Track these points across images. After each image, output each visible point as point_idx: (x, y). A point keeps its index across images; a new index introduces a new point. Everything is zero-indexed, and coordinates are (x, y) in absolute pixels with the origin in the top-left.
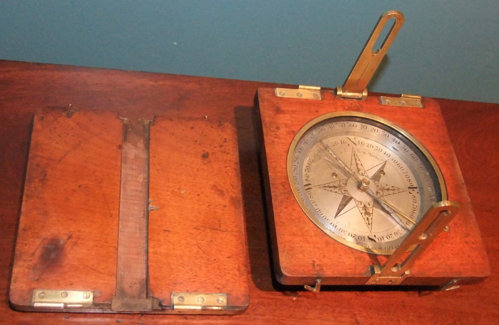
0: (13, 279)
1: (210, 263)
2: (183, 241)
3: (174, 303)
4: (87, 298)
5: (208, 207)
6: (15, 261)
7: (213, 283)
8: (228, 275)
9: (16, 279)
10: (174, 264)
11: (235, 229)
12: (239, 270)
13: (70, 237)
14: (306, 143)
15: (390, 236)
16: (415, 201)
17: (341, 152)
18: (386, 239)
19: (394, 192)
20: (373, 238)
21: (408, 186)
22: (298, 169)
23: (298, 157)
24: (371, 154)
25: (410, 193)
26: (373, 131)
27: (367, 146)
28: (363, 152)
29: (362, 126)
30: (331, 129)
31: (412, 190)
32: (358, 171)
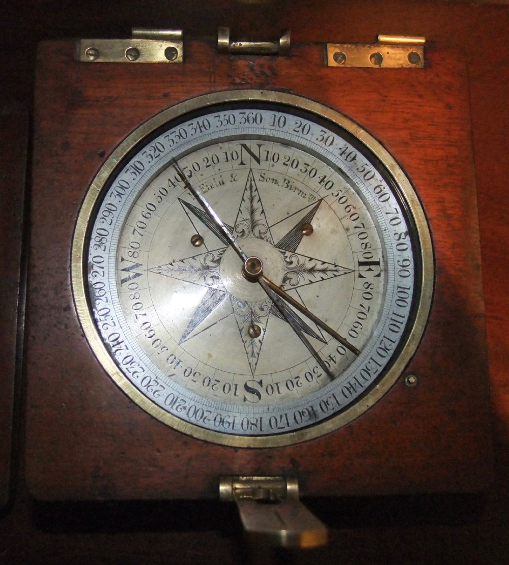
14: (138, 172)
15: (295, 382)
16: (369, 296)
17: (221, 183)
18: (283, 389)
19: (324, 276)
20: (256, 386)
21: (360, 261)
22: (109, 238)
23: (113, 208)
24: (290, 184)
25: (361, 276)
26: (298, 132)
27: (284, 164)
28: (271, 181)
29: (275, 119)
30: (201, 132)
31: (367, 270)
32: (254, 227)
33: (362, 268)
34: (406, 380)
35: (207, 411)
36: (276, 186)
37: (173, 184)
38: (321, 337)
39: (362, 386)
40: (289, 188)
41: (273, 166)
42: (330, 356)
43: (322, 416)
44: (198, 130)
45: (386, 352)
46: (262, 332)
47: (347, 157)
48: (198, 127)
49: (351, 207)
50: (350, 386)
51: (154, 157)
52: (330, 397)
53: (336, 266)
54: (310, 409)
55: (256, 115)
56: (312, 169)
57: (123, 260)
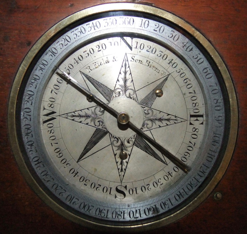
14: (54, 55)
15: (147, 187)
16: (195, 137)
17: (107, 62)
18: (139, 191)
19: (168, 123)
20: (123, 189)
21: (191, 114)
22: (34, 97)
23: (37, 78)
24: (150, 64)
25: (191, 124)
26: (156, 31)
27: (147, 51)
28: (138, 61)
29: (142, 22)
30: (95, 29)
31: (195, 120)
32: (126, 91)
33: (192, 119)
34: (215, 196)
35: (91, 206)
36: (142, 65)
37: (77, 62)
38: (164, 161)
39: (187, 194)
40: (149, 66)
41: (140, 52)
42: (169, 173)
43: (161, 211)
44: (93, 28)
45: (204, 174)
46: (128, 156)
47: (187, 49)
48: (93, 26)
49: (188, 80)
50: (180, 194)
51: (64, 45)
52: (167, 200)
53: (176, 117)
54: (154, 207)
55: (130, 20)
56: (165, 55)
57: (44, 109)
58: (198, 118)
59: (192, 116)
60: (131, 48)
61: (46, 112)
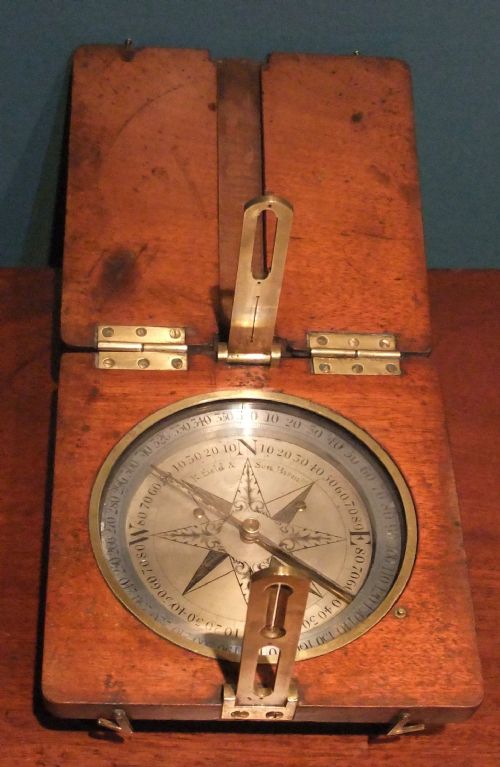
0: (63, 309)
1: (366, 287)
2: (323, 255)
3: (311, 346)
4: (176, 337)
5: (363, 201)
6: (64, 283)
7: (373, 318)
8: (397, 306)
9: (67, 309)
10: (309, 289)
11: (410, 236)
12: (415, 298)
13: (144, 248)
14: (146, 454)
16: (361, 561)
17: (221, 468)
19: (318, 543)
21: (351, 531)
23: (124, 481)
24: (283, 471)
25: (352, 544)
26: (290, 426)
27: (278, 455)
28: (267, 468)
30: (203, 425)
31: (358, 538)
32: (250, 504)
33: (353, 537)
34: (396, 612)
36: (271, 471)
38: (317, 591)
40: (283, 473)
41: (268, 456)
42: (326, 608)
44: (200, 424)
47: (335, 446)
48: (200, 422)
49: (341, 489)
52: (326, 634)
53: (328, 535)
54: (307, 643)
56: (304, 460)
57: (131, 526)
58: (363, 536)
59: (352, 534)
60: (254, 452)
61: (133, 531)
